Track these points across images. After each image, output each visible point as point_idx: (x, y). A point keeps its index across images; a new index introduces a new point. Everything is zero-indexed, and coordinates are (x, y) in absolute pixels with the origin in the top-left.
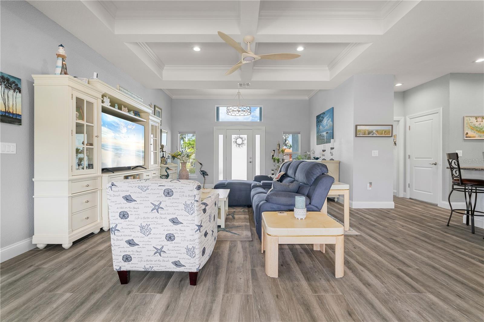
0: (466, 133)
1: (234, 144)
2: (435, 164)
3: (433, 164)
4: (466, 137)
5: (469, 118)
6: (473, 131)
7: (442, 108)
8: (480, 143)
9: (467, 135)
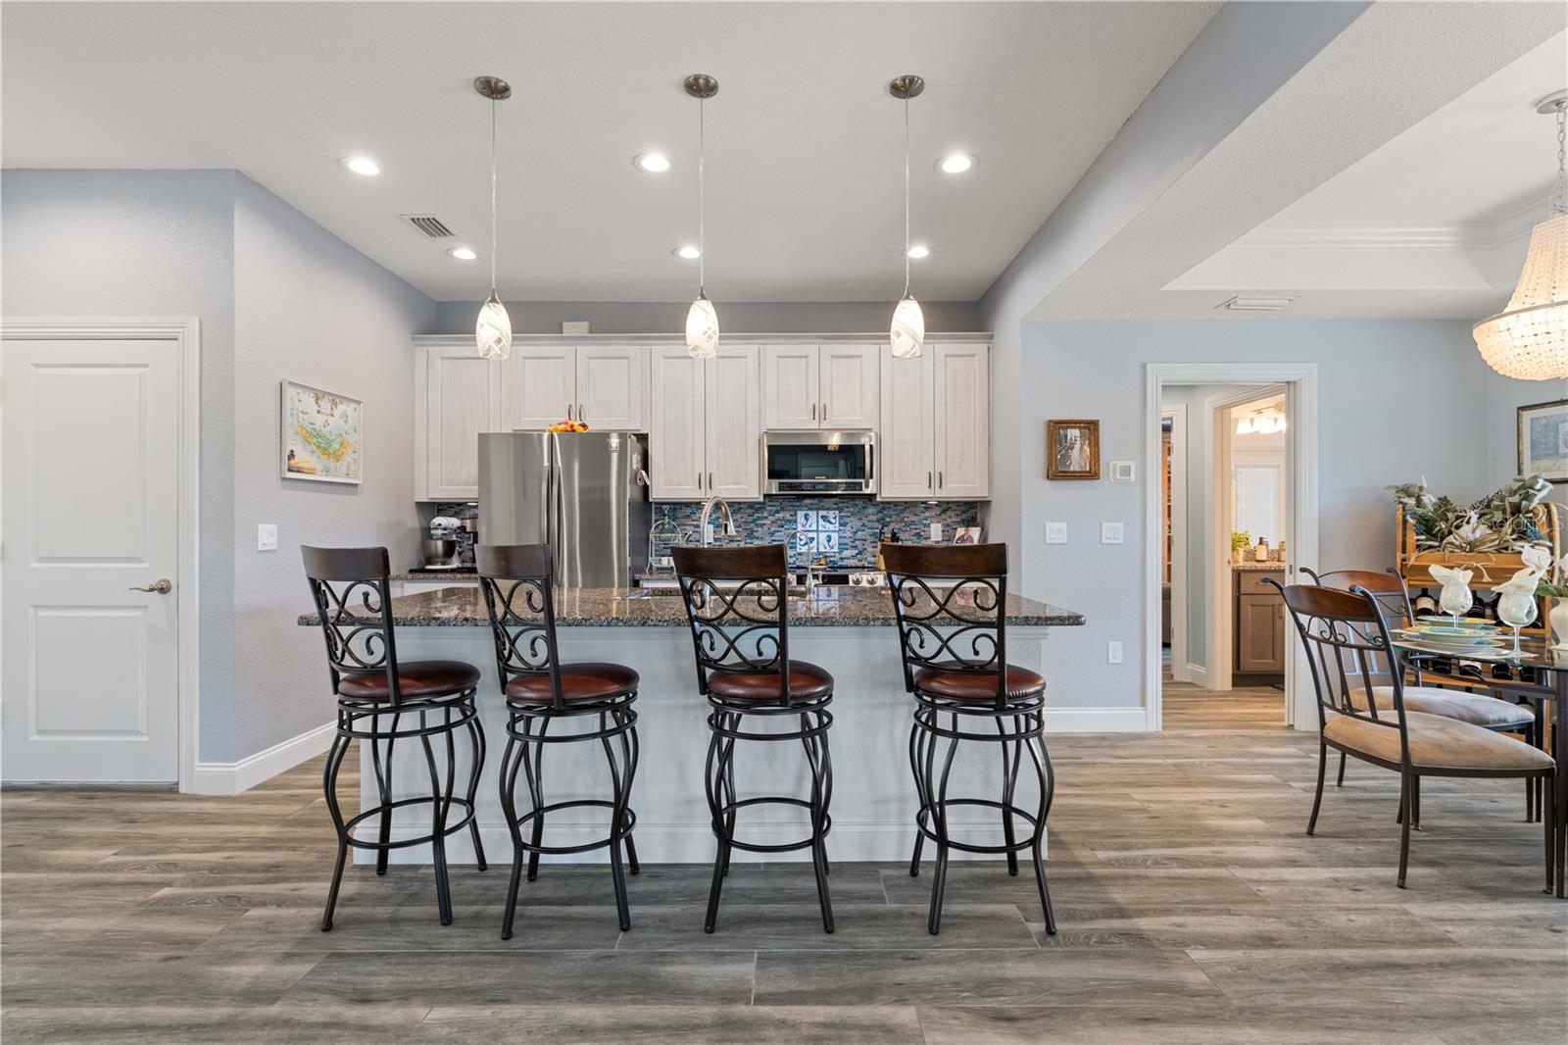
0: (288, 453)
2: (163, 590)
3: (152, 590)
4: (289, 470)
5: (298, 393)
6: (309, 448)
7: (197, 319)
8: (331, 496)
9: (292, 462)
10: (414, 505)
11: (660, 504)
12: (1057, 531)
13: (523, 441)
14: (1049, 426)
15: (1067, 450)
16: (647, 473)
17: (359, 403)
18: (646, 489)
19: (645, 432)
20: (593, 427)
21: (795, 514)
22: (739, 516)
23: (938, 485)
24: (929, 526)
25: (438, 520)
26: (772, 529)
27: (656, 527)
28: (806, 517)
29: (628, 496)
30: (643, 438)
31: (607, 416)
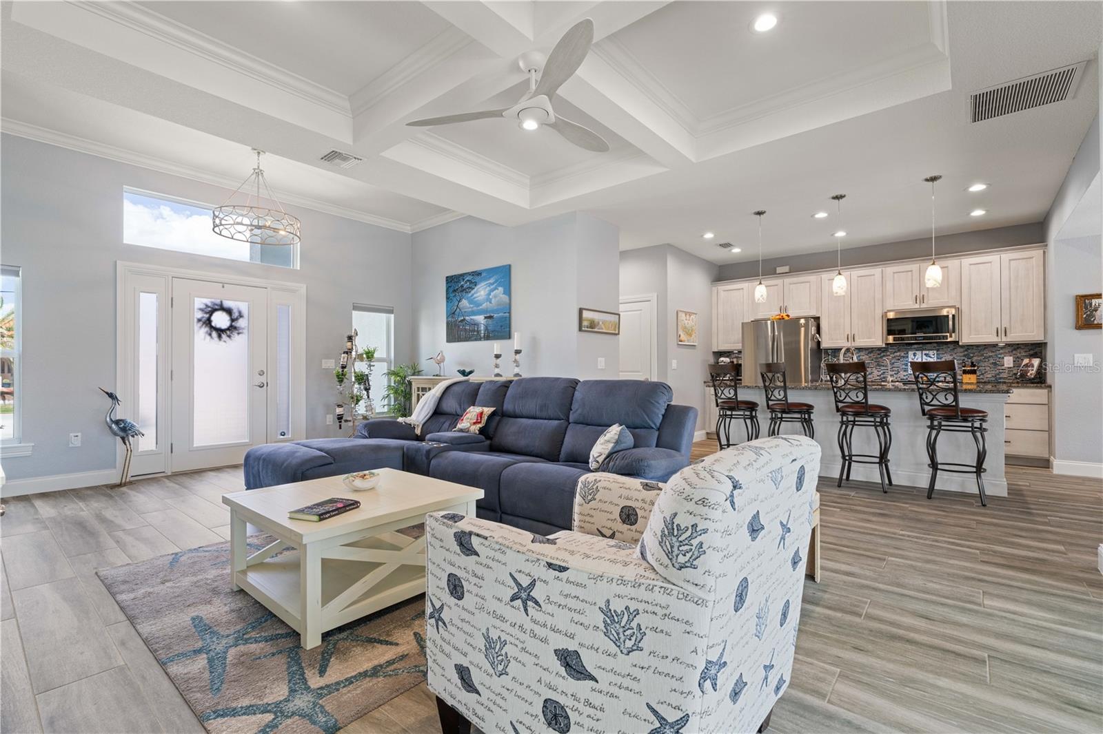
0: (679, 335)
1: (201, 327)
4: (679, 341)
5: (681, 314)
6: (684, 333)
7: (656, 294)
9: (680, 338)
10: (712, 353)
11: (826, 350)
12: (1084, 359)
13: (758, 324)
14: (1076, 299)
15: (1092, 312)
16: (820, 335)
17: (696, 314)
18: (819, 343)
19: (818, 316)
20: (792, 316)
21: (907, 353)
22: (872, 355)
23: (1003, 334)
24: (1003, 358)
25: (722, 359)
26: (893, 361)
27: (825, 361)
28: (915, 355)
29: (810, 346)
30: (817, 319)
31: (799, 308)
